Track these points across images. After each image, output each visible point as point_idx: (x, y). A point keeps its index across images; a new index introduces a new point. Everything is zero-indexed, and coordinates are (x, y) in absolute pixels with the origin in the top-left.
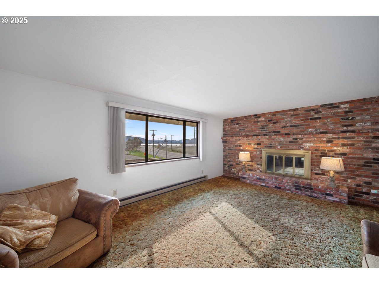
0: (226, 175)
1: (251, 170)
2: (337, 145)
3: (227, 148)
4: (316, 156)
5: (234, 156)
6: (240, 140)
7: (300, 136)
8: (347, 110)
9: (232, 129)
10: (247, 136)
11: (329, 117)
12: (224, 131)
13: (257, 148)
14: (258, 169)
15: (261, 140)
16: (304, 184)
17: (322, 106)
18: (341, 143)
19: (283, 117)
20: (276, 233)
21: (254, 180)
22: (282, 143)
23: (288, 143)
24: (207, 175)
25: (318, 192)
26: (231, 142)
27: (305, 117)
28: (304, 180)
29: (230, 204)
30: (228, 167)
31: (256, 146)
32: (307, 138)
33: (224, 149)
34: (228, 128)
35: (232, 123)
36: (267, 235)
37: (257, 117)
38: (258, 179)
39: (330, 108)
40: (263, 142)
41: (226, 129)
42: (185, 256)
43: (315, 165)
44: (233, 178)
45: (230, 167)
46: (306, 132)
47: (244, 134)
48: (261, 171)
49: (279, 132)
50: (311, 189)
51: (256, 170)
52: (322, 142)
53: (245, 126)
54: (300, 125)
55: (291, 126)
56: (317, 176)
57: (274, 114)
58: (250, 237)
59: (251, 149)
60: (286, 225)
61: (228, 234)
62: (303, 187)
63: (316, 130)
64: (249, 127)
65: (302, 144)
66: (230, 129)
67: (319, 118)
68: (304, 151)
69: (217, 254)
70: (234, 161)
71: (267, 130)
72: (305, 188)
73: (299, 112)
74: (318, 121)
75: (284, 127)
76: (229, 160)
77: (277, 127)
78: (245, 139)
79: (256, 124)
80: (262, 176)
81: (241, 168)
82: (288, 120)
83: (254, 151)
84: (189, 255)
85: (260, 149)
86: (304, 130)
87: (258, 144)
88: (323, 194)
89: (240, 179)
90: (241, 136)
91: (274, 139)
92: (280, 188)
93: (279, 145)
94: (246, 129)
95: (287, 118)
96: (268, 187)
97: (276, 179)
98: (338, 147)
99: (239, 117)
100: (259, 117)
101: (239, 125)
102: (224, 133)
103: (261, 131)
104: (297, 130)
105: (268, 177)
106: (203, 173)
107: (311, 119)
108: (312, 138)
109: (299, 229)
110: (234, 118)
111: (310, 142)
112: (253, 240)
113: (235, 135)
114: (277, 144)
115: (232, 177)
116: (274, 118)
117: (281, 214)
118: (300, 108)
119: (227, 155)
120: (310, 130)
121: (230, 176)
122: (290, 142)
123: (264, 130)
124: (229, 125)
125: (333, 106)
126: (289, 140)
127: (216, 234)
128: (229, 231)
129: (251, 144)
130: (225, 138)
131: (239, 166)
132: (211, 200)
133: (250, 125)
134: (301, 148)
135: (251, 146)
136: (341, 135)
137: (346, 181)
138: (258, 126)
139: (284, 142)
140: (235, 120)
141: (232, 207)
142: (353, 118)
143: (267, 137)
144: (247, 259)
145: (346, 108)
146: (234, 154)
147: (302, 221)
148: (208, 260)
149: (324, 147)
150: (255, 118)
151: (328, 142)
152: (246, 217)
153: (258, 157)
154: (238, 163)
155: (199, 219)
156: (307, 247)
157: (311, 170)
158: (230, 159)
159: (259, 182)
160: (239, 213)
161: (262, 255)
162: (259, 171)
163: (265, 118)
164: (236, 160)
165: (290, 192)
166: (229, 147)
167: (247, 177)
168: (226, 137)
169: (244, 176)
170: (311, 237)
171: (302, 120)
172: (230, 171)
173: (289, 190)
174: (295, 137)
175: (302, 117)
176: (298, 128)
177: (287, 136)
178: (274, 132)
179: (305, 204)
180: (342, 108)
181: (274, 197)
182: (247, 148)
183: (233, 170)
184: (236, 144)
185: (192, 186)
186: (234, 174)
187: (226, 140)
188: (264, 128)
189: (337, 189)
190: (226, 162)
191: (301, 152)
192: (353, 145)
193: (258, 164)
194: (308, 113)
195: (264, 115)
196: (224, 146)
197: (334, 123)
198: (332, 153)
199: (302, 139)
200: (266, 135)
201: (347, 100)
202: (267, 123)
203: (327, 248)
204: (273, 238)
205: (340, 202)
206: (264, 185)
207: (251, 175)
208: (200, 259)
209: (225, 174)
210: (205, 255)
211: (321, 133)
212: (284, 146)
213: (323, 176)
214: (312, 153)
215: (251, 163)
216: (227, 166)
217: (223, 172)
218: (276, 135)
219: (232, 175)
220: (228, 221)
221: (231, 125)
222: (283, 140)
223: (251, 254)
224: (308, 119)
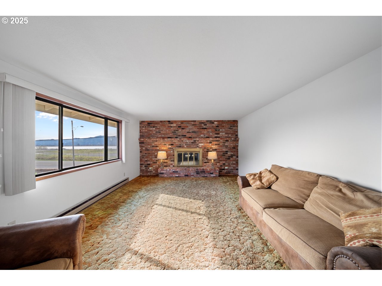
0: (143, 175)
1: (166, 166)
2: (213, 145)
3: (144, 148)
4: (205, 152)
5: (151, 156)
6: (157, 141)
7: (198, 139)
8: (217, 125)
9: (149, 130)
10: (163, 138)
11: (210, 128)
12: (140, 133)
13: (170, 148)
14: (172, 164)
15: (174, 142)
16: (201, 170)
17: (207, 121)
18: (215, 144)
19: (187, 125)
20: (203, 200)
21: (171, 174)
22: (187, 144)
23: (191, 144)
24: (128, 177)
25: (207, 173)
26: (149, 143)
27: (200, 127)
28: (200, 168)
29: (166, 194)
30: (145, 166)
31: (170, 146)
32: (201, 140)
33: (140, 150)
34: (145, 129)
35: (149, 125)
36: (199, 203)
37: (170, 123)
38: (174, 172)
39: (210, 123)
40: (175, 143)
41: (143, 131)
42: (165, 237)
43: (204, 157)
44: (151, 176)
45: (147, 166)
46: (200, 136)
47: (160, 136)
48: (174, 166)
49: (185, 136)
50: (204, 172)
51: (169, 166)
52: (207, 143)
53: (161, 129)
54: (197, 132)
55: (192, 132)
56: (205, 164)
57: (182, 122)
58: (193, 207)
59: (166, 149)
60: (204, 194)
61: (180, 211)
62: (200, 172)
63: (205, 136)
64: (164, 130)
65: (198, 144)
66: (146, 131)
67: (206, 128)
68: (199, 149)
69: (183, 224)
70: (151, 160)
71: (177, 134)
72: (201, 172)
73: (197, 123)
74: (205, 130)
75: (189, 132)
76: (146, 159)
77: (184, 132)
78: (162, 140)
79: (170, 129)
80: (176, 169)
81: (157, 166)
82: (191, 128)
83: (168, 150)
84: (167, 235)
85: (173, 148)
86: (199, 136)
87: (171, 145)
88: (209, 174)
89: (158, 175)
90: (157, 138)
91: (183, 141)
92: (187, 176)
93: (186, 145)
94: (162, 132)
95: (190, 126)
96: (180, 177)
97: (185, 169)
98: (214, 146)
99: (156, 121)
100: (172, 123)
101: (156, 128)
102: (140, 134)
103: (174, 134)
104: (195, 135)
105: (180, 169)
106: (124, 176)
107: (202, 128)
108: (203, 141)
109: (210, 194)
110: (151, 121)
111: (202, 143)
112: (195, 208)
113: (151, 136)
114: (184, 145)
115: (149, 175)
116: (182, 125)
117: (198, 190)
118: (197, 121)
119: (144, 156)
120: (202, 135)
121: (147, 175)
122: (192, 143)
123: (176, 134)
124: (145, 127)
125: (212, 122)
126: (192, 142)
127: (173, 215)
128: (180, 210)
129: (166, 144)
130: (142, 140)
131: (156, 164)
132: (148, 196)
133: (165, 129)
134: (197, 147)
135: (166, 146)
136: (215, 139)
137: (217, 164)
138: (172, 130)
139: (188, 143)
140: (152, 124)
141: (169, 196)
142: (219, 130)
143: (178, 139)
144: (199, 218)
145: (216, 124)
146: (151, 154)
147: (208, 190)
148: (181, 230)
149: (208, 146)
150: (169, 123)
151: (210, 143)
152: (182, 198)
153: (171, 155)
154: (155, 161)
155: (152, 212)
156: (218, 200)
157: (203, 160)
158: (148, 159)
159: (173, 174)
160: (177, 197)
161: (204, 212)
162: (172, 166)
163: (176, 125)
164: (153, 159)
165: (193, 177)
166: (146, 148)
167: (165, 172)
168: (143, 138)
169: (162, 172)
170: (216, 195)
171: (198, 129)
172: (147, 170)
173: (193, 176)
174: (195, 139)
175: (198, 127)
176: (196, 134)
177: (190, 139)
178: (182, 136)
179: (204, 181)
180: (215, 124)
181: (188, 182)
182: (163, 148)
183: (150, 168)
184: (153, 145)
185: (117, 191)
186: (151, 172)
187: (144, 141)
188: (176, 132)
189: (215, 169)
190: (143, 162)
191: (197, 149)
192: (219, 144)
193: (171, 161)
194: (201, 124)
195: (175, 122)
196: (141, 146)
197: (212, 132)
198: (211, 149)
199: (198, 141)
200: (177, 138)
201: (217, 120)
202: (177, 128)
203: (223, 197)
204: (203, 202)
205: (216, 176)
206: (177, 176)
207: (168, 170)
208: (177, 232)
209: (141, 173)
210: (177, 228)
211: (207, 137)
212: (189, 146)
213: (208, 164)
214: (203, 150)
215: (166, 160)
216: (143, 166)
217: (140, 172)
218: (184, 138)
219: (149, 173)
220: (174, 204)
221: (148, 127)
222: (188, 141)
223: (200, 214)
224: (200, 128)
